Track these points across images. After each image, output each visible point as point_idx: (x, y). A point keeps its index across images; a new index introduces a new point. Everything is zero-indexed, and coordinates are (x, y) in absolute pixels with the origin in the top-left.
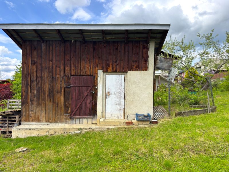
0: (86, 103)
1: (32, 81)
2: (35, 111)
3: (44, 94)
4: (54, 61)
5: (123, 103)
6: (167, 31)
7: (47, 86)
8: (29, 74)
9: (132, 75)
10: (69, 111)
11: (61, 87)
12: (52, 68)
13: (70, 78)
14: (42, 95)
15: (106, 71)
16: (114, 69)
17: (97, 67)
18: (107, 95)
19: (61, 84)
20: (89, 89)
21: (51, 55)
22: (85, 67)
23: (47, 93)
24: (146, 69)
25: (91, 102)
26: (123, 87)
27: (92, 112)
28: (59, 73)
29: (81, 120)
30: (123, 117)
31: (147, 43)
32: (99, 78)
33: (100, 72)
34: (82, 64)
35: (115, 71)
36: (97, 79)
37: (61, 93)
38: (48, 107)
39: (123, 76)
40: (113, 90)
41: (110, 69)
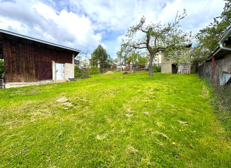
0: (47, 74)
1: (13, 62)
2: (16, 77)
3: (23, 69)
4: (28, 54)
5: (63, 75)
6: (79, 52)
7: (24, 65)
8: (10, 58)
9: (67, 64)
10: (38, 77)
11: (33, 66)
12: (27, 57)
13: (38, 63)
14: (21, 69)
15: (56, 62)
16: (60, 62)
17: (52, 59)
18: (56, 71)
19: (33, 65)
20: (49, 68)
21: (26, 50)
22: (46, 59)
23: (24, 68)
24: (72, 63)
25: (49, 73)
26: (63, 69)
27: (50, 77)
28: (31, 59)
29: (45, 81)
30: (63, 80)
31: (72, 54)
32: (53, 64)
33: (53, 62)
34: (44, 58)
35: (60, 63)
36: (52, 65)
37: (33, 69)
38: (25, 75)
39: (63, 64)
40: (59, 70)
41: (58, 61)
